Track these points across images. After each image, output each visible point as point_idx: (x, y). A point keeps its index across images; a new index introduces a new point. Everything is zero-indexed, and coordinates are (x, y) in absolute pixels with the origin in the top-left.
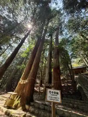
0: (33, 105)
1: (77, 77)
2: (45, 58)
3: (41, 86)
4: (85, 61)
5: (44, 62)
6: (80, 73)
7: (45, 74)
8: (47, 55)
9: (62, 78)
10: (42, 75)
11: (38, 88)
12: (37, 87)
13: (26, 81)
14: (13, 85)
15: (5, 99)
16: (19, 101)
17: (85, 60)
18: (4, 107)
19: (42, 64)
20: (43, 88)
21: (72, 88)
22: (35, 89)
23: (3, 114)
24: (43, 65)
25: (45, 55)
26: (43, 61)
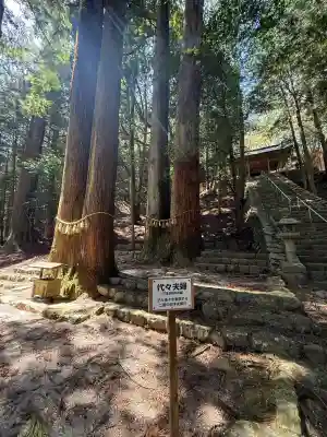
0: (119, 284)
1: (254, 184)
2: (140, 113)
3: (136, 220)
4: (295, 125)
5: (139, 134)
6: (266, 169)
7: (144, 182)
8: (150, 97)
9: (203, 192)
10: (137, 184)
11: (127, 229)
12: (123, 227)
13: (81, 224)
14: (37, 229)
15: (29, 277)
16: (75, 281)
17: (299, 118)
18: (35, 300)
19: (132, 145)
20: (143, 228)
21: (231, 220)
22: (120, 232)
23: (39, 316)
24: (136, 147)
25: (138, 100)
26: (132, 132)
